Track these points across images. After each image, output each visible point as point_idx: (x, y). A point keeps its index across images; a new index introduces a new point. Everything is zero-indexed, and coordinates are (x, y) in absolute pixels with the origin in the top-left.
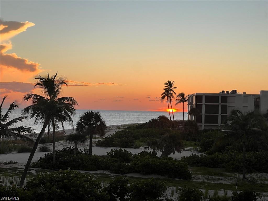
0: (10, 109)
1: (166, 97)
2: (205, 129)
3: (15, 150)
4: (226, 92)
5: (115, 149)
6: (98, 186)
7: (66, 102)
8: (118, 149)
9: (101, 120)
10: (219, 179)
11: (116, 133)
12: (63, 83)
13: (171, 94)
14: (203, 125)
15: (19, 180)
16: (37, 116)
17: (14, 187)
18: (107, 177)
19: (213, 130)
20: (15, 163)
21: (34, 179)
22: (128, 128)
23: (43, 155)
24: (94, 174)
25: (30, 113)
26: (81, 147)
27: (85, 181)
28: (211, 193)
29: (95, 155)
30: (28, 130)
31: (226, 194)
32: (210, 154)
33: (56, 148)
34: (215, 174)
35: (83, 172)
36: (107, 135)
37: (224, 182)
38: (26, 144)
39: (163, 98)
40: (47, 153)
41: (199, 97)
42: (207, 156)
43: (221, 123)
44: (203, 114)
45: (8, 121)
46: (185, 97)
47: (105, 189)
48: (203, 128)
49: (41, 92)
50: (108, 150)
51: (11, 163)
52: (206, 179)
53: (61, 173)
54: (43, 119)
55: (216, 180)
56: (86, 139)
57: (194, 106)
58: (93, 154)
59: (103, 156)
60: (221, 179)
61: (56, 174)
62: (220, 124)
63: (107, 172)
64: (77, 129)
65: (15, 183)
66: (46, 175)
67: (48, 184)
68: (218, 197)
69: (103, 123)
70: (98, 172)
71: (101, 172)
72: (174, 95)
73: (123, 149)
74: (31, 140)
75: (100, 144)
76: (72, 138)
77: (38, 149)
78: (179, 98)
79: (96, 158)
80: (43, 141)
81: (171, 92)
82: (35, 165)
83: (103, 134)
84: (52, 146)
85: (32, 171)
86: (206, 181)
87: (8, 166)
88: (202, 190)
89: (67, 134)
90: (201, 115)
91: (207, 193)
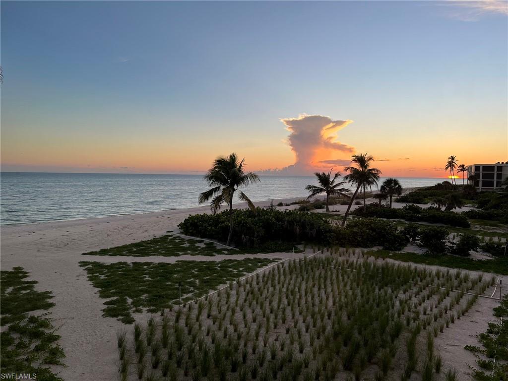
0: (335, 177)
1: (449, 167)
2: (482, 191)
3: (339, 203)
4: (501, 163)
5: (408, 204)
6: (396, 229)
7: (373, 172)
8: (411, 204)
9: (398, 184)
10: (494, 229)
11: (410, 193)
12: (371, 159)
13: (453, 165)
14: (480, 188)
15: (341, 222)
16: (353, 181)
17: (338, 227)
18: (403, 223)
19: (490, 192)
20: (339, 211)
21: (351, 223)
22: (419, 190)
23: (357, 207)
24: (393, 221)
25: (348, 179)
26: (383, 203)
27: (387, 226)
28: (487, 238)
29: (394, 208)
30: (347, 190)
31: (500, 240)
32: (486, 209)
33: (366, 203)
34: (491, 225)
35: (385, 219)
36: (403, 194)
37: (498, 231)
38: (346, 199)
39: (447, 168)
40: (360, 206)
41: (477, 167)
42: (483, 211)
43: (497, 187)
44: (481, 179)
45: (334, 185)
46: (465, 167)
47: (401, 232)
48: (480, 190)
49: (356, 165)
50: (404, 205)
51: (336, 211)
52: (483, 228)
53: (369, 219)
54: (357, 184)
55: (491, 229)
56: (387, 197)
57: (473, 174)
58: (392, 208)
59: (399, 209)
60: (496, 229)
61: (366, 220)
62: (495, 187)
63: (403, 220)
64: (381, 190)
65: (338, 224)
66: (359, 220)
67: (361, 226)
68: (493, 242)
69: (400, 186)
70: (396, 220)
71: (398, 220)
72: (455, 166)
73: (415, 205)
74: (349, 197)
75: (397, 201)
76: (377, 196)
77: (354, 203)
78: (460, 168)
79: (395, 210)
80: (357, 198)
81: (454, 164)
82: (352, 214)
83: (400, 194)
84: (363, 201)
85: (350, 217)
86: (482, 230)
87: (334, 213)
88: (479, 237)
89: (374, 193)
90: (479, 181)
91: (483, 239)
